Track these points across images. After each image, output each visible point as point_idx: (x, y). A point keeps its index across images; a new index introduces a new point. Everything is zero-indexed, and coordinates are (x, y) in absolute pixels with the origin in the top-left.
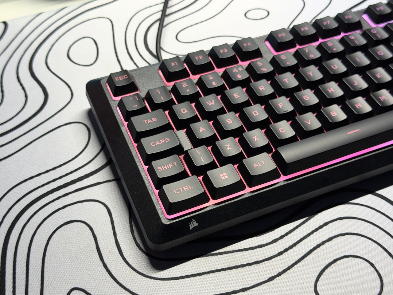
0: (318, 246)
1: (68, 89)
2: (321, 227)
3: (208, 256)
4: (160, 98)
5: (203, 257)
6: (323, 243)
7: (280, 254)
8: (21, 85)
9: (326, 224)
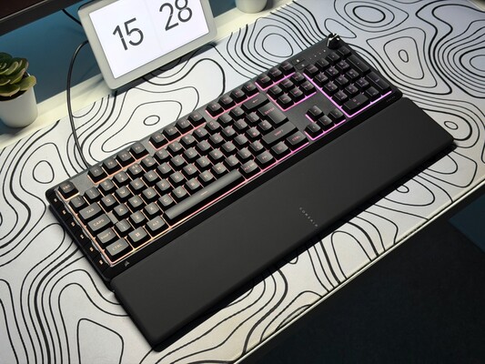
4: (93, 195)
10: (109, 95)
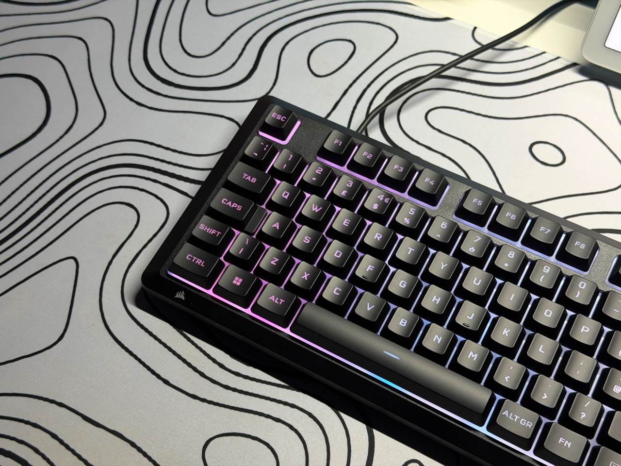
0: (261, 414)
1: (271, 85)
2: (286, 404)
3: (178, 331)
4: (283, 165)
5: (174, 328)
6: (268, 416)
7: (227, 387)
8: (244, 49)
9: (293, 406)
10: (558, 58)
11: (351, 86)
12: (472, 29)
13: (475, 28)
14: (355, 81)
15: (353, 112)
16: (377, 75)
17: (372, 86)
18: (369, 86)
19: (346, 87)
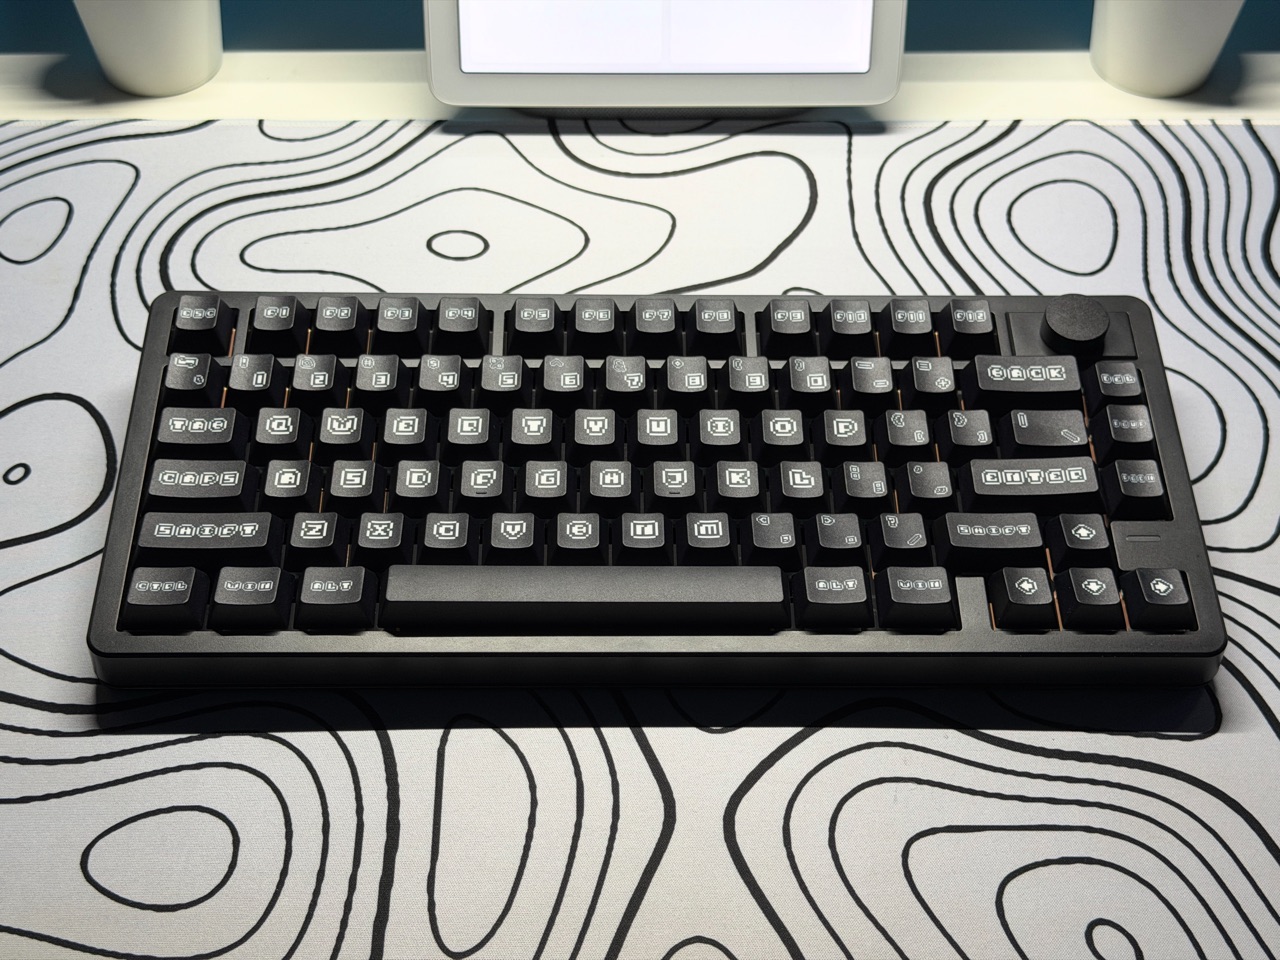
0: (164, 771)
6: (179, 769)
7: (81, 760)
10: (410, 122)
11: (89, 257)
12: (257, 123)
13: (261, 122)
14: (93, 250)
15: (113, 292)
16: (128, 229)
17: (128, 246)
18: (122, 248)
19: (83, 262)
